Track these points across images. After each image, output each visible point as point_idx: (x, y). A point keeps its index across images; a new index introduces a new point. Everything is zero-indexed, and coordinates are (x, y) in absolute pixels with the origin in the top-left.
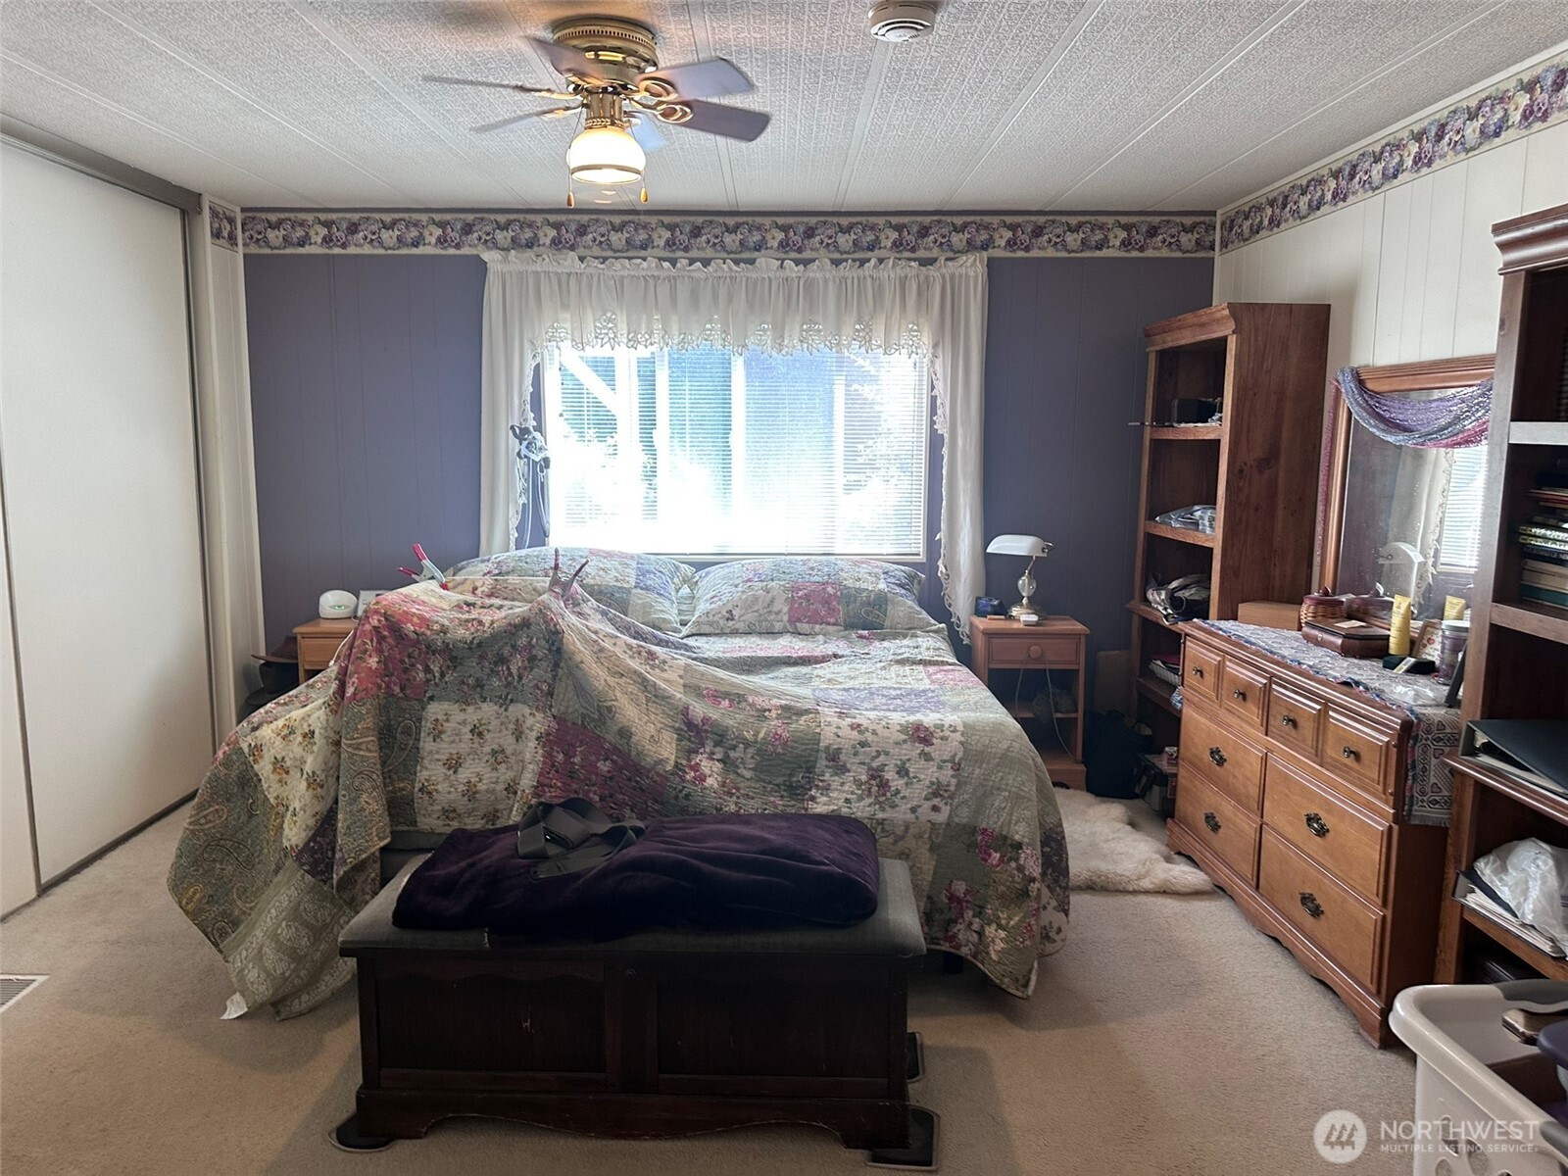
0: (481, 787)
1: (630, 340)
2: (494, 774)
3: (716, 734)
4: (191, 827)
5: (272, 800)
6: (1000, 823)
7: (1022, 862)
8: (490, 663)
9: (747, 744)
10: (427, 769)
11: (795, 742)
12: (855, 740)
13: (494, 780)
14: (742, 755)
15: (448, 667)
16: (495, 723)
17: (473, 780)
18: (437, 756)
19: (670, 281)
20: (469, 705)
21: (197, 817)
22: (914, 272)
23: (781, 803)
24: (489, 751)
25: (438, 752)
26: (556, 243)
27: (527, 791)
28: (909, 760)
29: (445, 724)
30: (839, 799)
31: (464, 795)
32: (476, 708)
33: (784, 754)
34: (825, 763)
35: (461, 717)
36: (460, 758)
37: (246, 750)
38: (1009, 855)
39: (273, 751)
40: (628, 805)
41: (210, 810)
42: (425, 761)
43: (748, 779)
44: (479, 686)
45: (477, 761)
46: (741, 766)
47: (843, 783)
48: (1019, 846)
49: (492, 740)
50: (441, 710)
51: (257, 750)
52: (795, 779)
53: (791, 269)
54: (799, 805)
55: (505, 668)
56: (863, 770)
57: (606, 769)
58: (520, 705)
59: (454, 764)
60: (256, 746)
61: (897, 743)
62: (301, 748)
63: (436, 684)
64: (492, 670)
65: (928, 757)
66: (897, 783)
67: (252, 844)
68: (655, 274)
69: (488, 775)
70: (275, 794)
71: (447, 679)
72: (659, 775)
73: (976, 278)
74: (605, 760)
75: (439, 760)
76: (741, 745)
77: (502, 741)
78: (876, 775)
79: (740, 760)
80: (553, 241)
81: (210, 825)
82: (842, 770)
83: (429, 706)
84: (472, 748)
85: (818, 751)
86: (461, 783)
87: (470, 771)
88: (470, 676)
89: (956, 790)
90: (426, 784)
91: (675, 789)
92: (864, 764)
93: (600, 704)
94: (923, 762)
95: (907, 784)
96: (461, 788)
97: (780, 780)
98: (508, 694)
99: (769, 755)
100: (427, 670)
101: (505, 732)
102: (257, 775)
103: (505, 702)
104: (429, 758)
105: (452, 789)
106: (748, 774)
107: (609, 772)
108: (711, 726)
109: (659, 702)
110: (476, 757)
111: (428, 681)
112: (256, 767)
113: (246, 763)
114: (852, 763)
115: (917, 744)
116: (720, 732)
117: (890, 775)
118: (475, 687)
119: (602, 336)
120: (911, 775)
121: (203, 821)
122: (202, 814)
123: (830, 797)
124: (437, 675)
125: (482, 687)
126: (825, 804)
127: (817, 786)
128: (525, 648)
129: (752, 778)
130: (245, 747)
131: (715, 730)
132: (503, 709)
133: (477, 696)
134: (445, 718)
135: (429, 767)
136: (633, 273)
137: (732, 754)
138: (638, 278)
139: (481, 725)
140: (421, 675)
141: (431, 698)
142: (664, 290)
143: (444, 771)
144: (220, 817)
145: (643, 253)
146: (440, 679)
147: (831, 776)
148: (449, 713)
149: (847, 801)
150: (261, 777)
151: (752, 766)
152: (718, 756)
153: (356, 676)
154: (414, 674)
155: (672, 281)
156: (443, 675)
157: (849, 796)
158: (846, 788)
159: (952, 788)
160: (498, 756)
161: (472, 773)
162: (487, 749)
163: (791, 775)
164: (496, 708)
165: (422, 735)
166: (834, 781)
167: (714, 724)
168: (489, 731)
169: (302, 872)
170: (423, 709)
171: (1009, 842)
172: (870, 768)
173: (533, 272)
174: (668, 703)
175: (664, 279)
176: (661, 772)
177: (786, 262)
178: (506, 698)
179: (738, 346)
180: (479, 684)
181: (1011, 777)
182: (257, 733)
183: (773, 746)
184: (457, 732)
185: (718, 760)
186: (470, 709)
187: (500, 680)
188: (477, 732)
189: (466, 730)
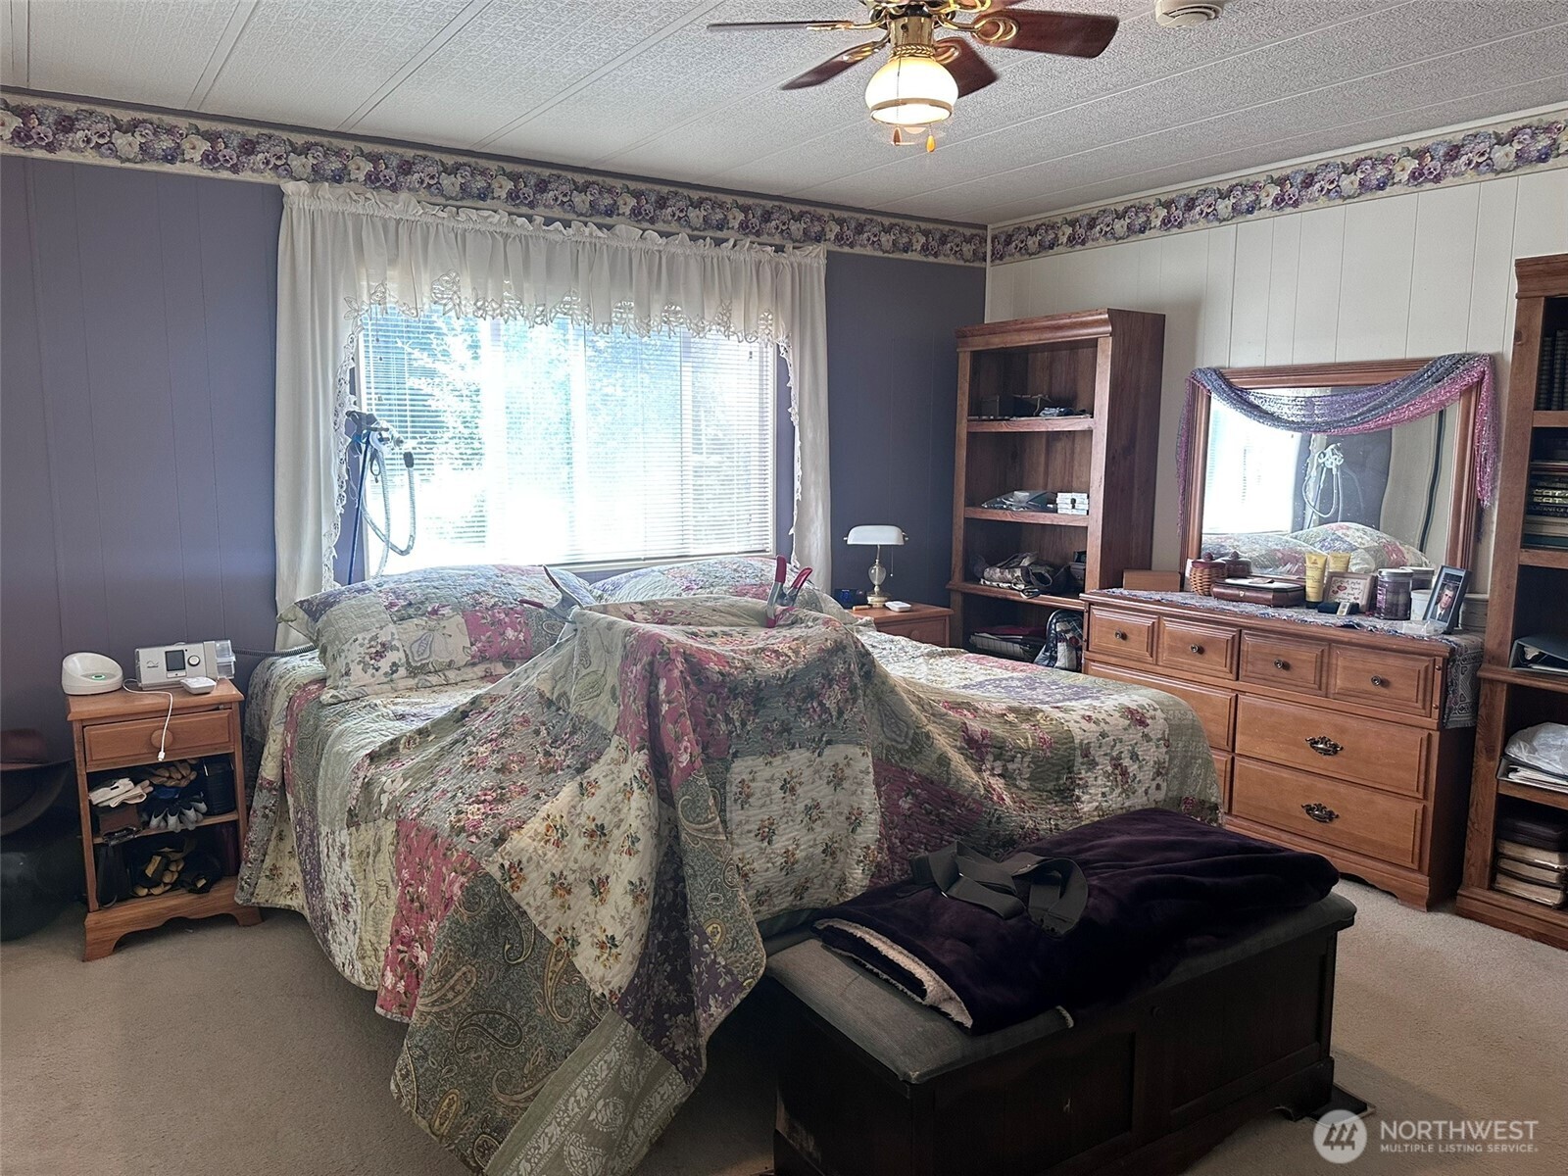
0: (799, 855)
1: (479, 309)
2: (811, 836)
3: (995, 747)
4: (435, 1009)
5: (552, 937)
6: (1198, 789)
7: (1220, 822)
8: (797, 701)
9: (1024, 754)
10: (738, 845)
11: (1057, 743)
12: (1097, 732)
13: (811, 843)
14: (1019, 766)
15: (749, 712)
16: (807, 773)
17: (790, 848)
18: (747, 827)
19: (520, 241)
20: (775, 756)
21: (443, 991)
22: (767, 257)
23: (1057, 809)
24: (803, 808)
25: (747, 822)
26: (372, 179)
27: (873, 847)
28: (1136, 744)
29: (752, 785)
30: (1097, 795)
31: (781, 869)
32: (784, 759)
33: (1052, 757)
34: (1081, 760)
35: (767, 773)
36: (773, 824)
37: (497, 875)
38: (1209, 817)
39: (547, 867)
40: (922, 843)
41: (455, 978)
42: (735, 836)
43: (1024, 790)
44: (785, 730)
45: (791, 823)
46: (1018, 777)
47: (1096, 777)
48: (1215, 807)
49: (804, 796)
50: (746, 768)
51: (514, 871)
52: (1061, 782)
53: (653, 240)
54: (1071, 808)
55: (815, 704)
56: (1106, 760)
57: (907, 806)
58: (842, 746)
59: (767, 834)
60: (511, 866)
61: (1125, 729)
62: (590, 853)
63: (738, 735)
64: (799, 709)
65: (1146, 737)
66: (1133, 768)
67: (513, 1008)
68: (505, 231)
69: (805, 839)
70: (555, 927)
71: (749, 728)
72: (975, 801)
73: (819, 269)
74: (906, 796)
75: (750, 832)
76: (1019, 755)
77: (814, 794)
78: (1116, 763)
79: (1017, 771)
80: (368, 176)
81: (460, 998)
82: (1092, 764)
83: (733, 765)
84: (785, 808)
85: (1074, 749)
86: (778, 855)
87: (786, 837)
88: (775, 719)
89: (1169, 765)
90: (740, 865)
91: (989, 813)
92: (1105, 755)
93: (917, 731)
94: (1146, 744)
95: (1140, 767)
96: (780, 860)
97: (1050, 786)
98: (822, 735)
99: (1041, 761)
100: (728, 720)
101: (819, 782)
102: (518, 907)
103: (818, 745)
104: (738, 831)
105: (770, 865)
106: (1024, 785)
107: (909, 809)
108: (991, 739)
109: (937, 720)
110: (790, 818)
111: (731, 732)
112: (515, 895)
113: (500, 893)
114: (1097, 754)
115: (1139, 728)
116: (999, 745)
117: (1126, 762)
118: (780, 733)
119: (444, 302)
120: (1141, 758)
121: (450, 995)
122: (447, 987)
123: (1090, 794)
124: (834, 714)
125: (788, 731)
126: (1089, 802)
127: (1079, 784)
128: (843, 676)
129: (1028, 789)
130: (494, 871)
131: (994, 742)
132: (816, 754)
133: (784, 744)
134: (751, 777)
135: (740, 843)
136: (478, 227)
137: (1010, 766)
138: (483, 233)
139: (793, 778)
140: (723, 726)
141: (735, 755)
142: (515, 251)
143: (757, 843)
144: (469, 983)
145: (480, 204)
146: (838, 719)
147: (1086, 772)
148: (754, 770)
149: (1104, 794)
150: (525, 908)
151: (1028, 776)
152: (998, 771)
153: (686, 738)
154: (716, 727)
155: (525, 240)
156: (744, 724)
157: (1104, 790)
158: (1099, 782)
159: (1166, 765)
160: (813, 812)
161: (788, 840)
162: (800, 807)
163: (1058, 779)
164: (808, 754)
165: (728, 802)
166: (1089, 777)
167: (992, 737)
168: (800, 784)
169: (626, 1023)
170: (727, 769)
171: (1207, 805)
172: (1112, 759)
173: (353, 214)
174: (946, 721)
175: (514, 238)
176: (978, 797)
177: (647, 232)
178: (820, 740)
179: (603, 324)
180: (786, 729)
181: (1200, 745)
182: (507, 846)
183: (1043, 750)
184: (766, 791)
185: (999, 775)
186: (777, 761)
187: (811, 718)
188: (788, 787)
189: (776, 787)
